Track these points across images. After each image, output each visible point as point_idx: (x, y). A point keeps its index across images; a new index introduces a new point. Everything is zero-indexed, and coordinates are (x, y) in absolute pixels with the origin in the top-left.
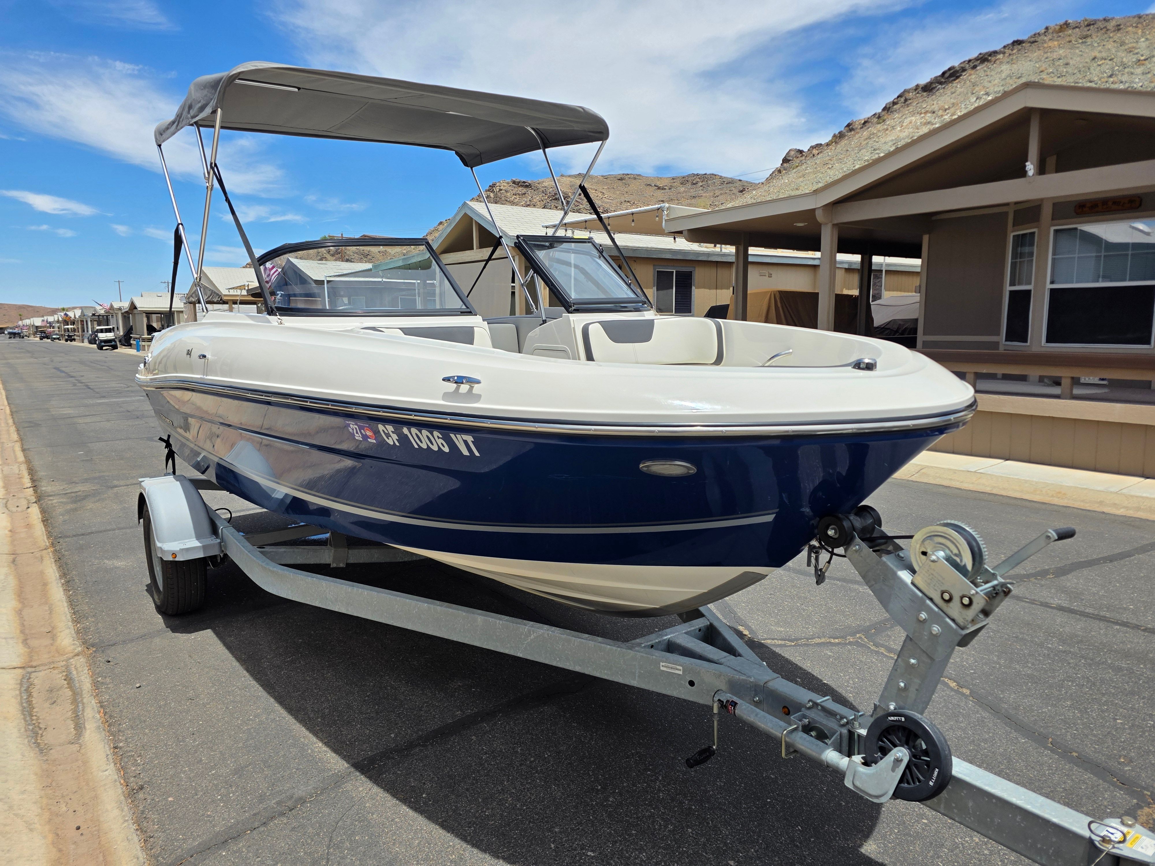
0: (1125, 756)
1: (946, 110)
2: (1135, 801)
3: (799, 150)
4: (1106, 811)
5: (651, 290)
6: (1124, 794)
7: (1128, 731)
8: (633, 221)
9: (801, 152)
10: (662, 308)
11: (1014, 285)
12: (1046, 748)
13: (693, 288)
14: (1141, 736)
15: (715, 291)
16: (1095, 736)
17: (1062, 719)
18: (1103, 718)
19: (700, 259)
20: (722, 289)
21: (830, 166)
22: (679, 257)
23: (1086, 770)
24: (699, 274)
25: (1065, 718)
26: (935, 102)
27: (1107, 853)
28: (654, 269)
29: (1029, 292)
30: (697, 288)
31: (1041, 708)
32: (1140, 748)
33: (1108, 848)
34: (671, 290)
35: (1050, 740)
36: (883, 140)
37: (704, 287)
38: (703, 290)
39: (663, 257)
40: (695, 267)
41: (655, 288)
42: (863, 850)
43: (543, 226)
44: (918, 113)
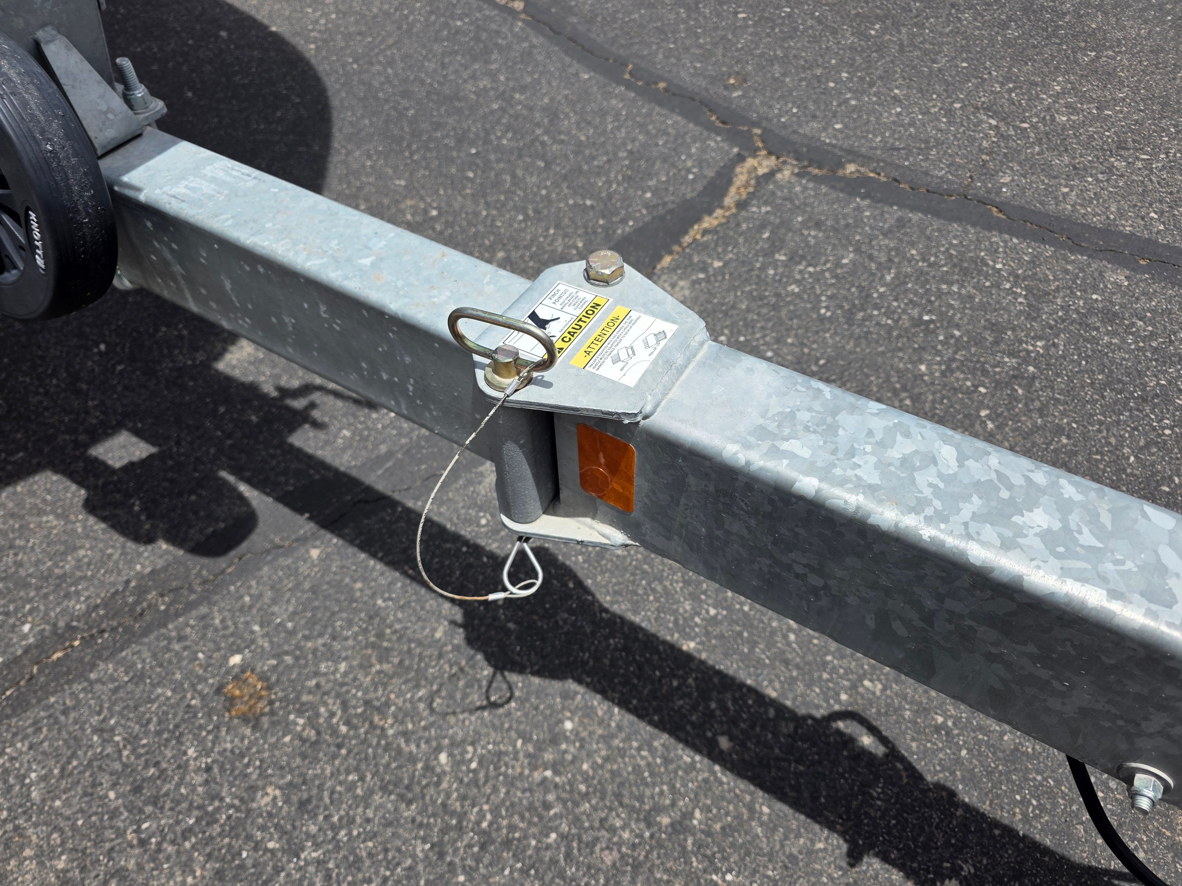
0: (738, 73)
2: (736, 150)
4: (686, 178)
6: (723, 141)
7: (751, 30)
12: (620, 81)
14: (768, 35)
16: (700, 46)
17: (657, 28)
18: (719, 15)
23: (672, 110)
25: (663, 25)
27: (501, 406)
31: (630, 13)
32: (762, 55)
33: (502, 389)
35: (630, 67)
42: (221, 366)
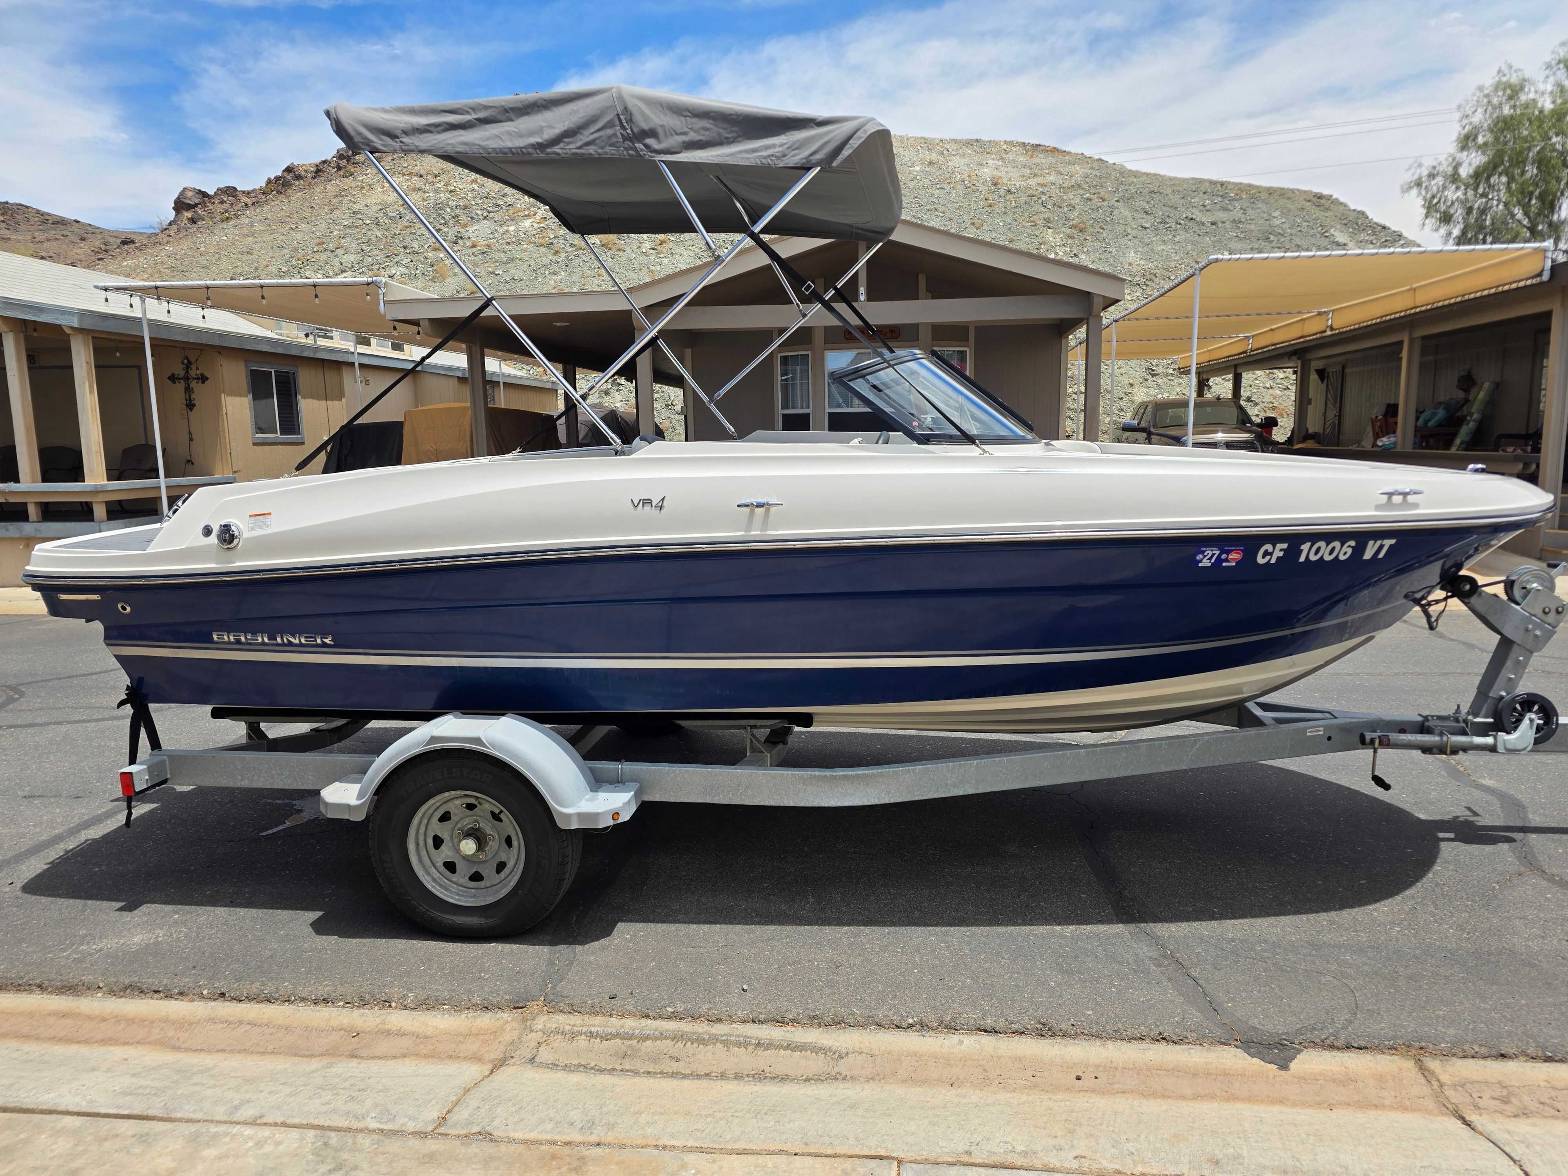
1: (436, 176)
3: (199, 190)
5: (246, 399)
8: (316, 296)
9: (204, 194)
10: (263, 426)
11: (788, 408)
13: (299, 397)
15: (325, 402)
19: (306, 354)
20: (332, 400)
21: (293, 227)
22: (280, 351)
24: (305, 378)
26: (418, 163)
28: (246, 366)
29: (807, 416)
30: (304, 397)
34: (270, 400)
36: (362, 201)
37: (312, 396)
38: (310, 400)
39: (260, 349)
40: (297, 367)
41: (250, 396)
43: (96, 287)
44: (399, 173)
